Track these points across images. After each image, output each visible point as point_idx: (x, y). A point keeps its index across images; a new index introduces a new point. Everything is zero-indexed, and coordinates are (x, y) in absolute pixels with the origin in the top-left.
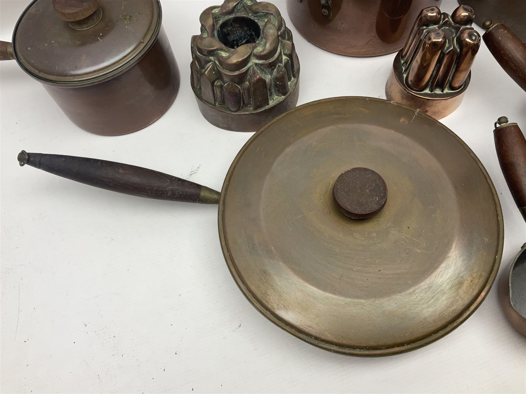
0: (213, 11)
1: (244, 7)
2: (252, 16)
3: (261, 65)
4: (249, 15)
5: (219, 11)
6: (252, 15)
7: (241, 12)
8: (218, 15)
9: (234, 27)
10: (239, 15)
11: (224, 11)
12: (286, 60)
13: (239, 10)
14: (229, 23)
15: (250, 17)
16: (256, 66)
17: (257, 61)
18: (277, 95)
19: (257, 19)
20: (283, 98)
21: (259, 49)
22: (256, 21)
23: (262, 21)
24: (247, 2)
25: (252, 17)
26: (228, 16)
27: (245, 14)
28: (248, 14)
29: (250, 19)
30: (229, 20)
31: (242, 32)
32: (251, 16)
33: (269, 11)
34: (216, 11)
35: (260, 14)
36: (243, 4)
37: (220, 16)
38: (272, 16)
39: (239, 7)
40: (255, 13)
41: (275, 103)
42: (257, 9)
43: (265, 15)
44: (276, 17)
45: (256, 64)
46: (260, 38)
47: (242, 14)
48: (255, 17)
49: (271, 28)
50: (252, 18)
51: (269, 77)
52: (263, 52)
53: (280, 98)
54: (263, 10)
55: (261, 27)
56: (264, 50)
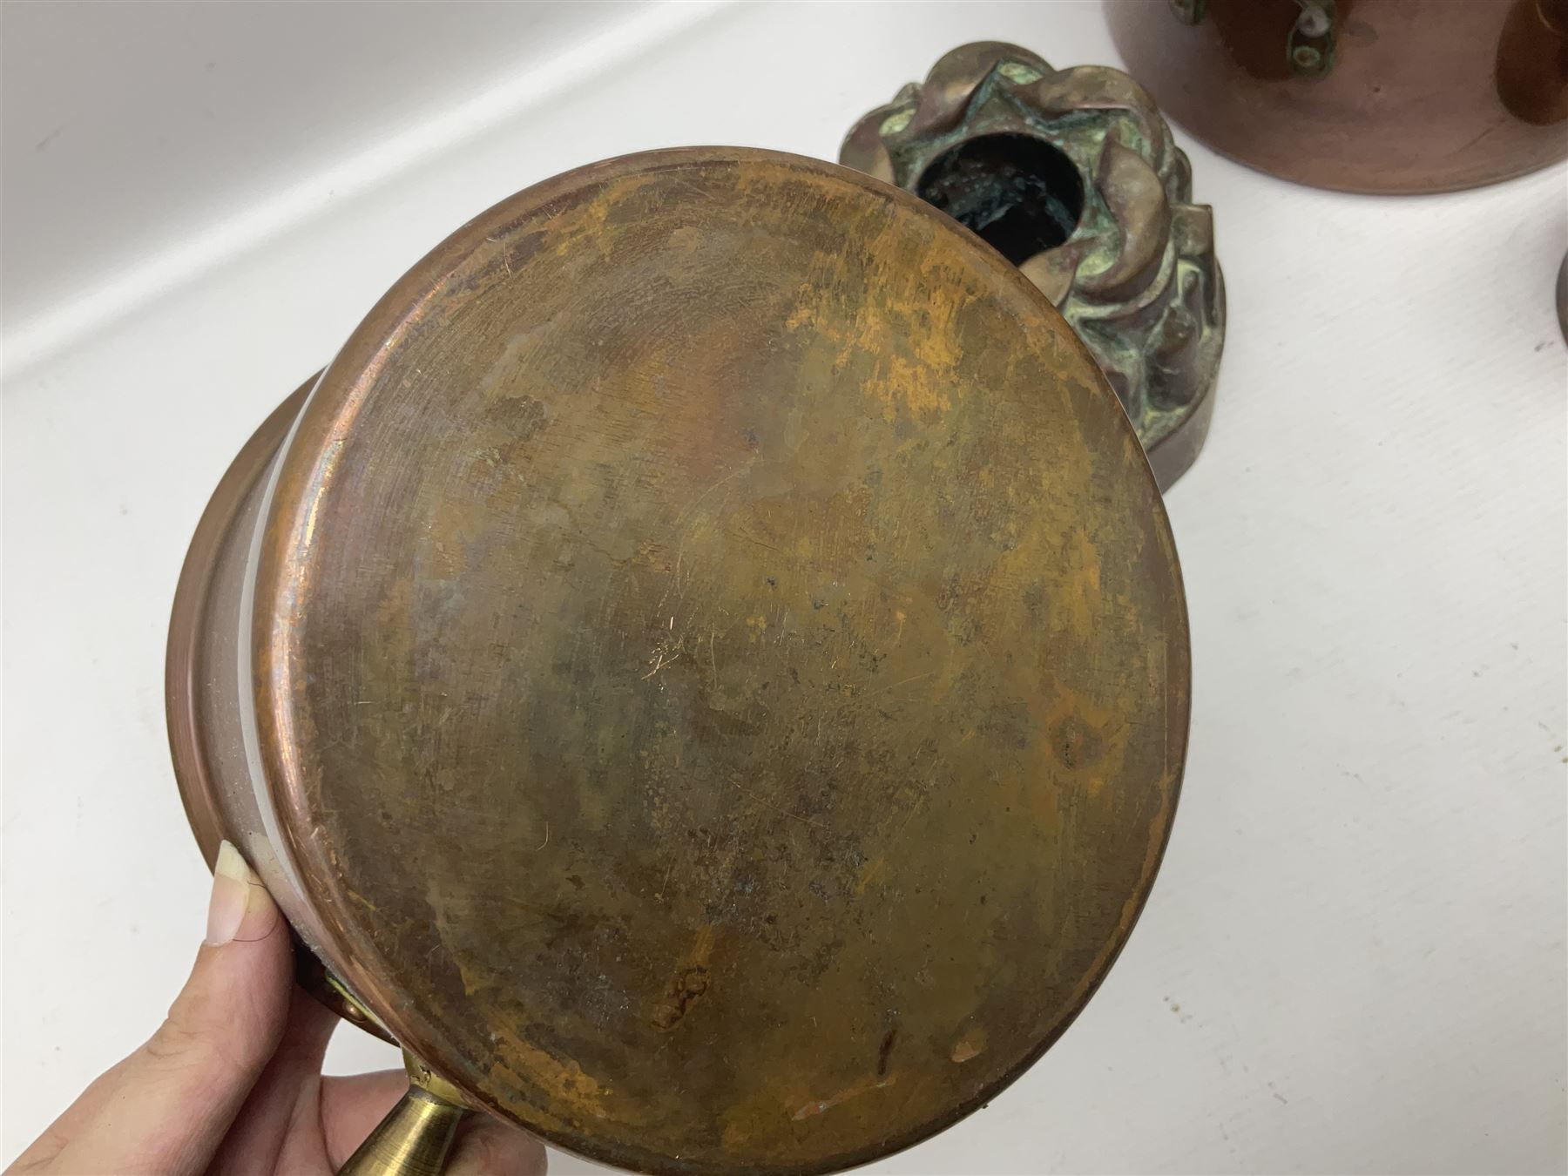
0: (885, 129)
1: (1000, 92)
2: (1039, 127)
3: (1105, 321)
4: (1024, 124)
5: (907, 127)
6: (1038, 123)
7: (990, 116)
8: (904, 141)
9: (964, 174)
10: (983, 127)
11: (929, 122)
12: (1191, 279)
13: (984, 105)
14: (946, 164)
15: (1028, 131)
16: (1084, 331)
17: (1090, 311)
18: (1156, 408)
19: (1058, 137)
20: (1179, 417)
21: (1097, 265)
22: (1059, 143)
23: (1081, 141)
24: (1011, 74)
25: (1038, 130)
26: (942, 138)
27: (1007, 122)
28: (1022, 117)
29: (1030, 140)
30: (950, 152)
31: (992, 185)
32: (1032, 126)
33: (1111, 101)
34: (896, 125)
35: (1076, 116)
36: (998, 84)
37: (912, 145)
38: (1124, 121)
39: (982, 97)
40: (1053, 114)
41: (1152, 439)
42: (1062, 98)
43: (1094, 120)
44: (1143, 121)
45: (1086, 323)
46: (1086, 215)
47: (1000, 124)
48: (1050, 127)
49: (1132, 174)
50: (1041, 133)
51: (1131, 356)
52: (1115, 275)
53: (1170, 418)
54: (1085, 99)
55: (1082, 169)
56: (1116, 269)
